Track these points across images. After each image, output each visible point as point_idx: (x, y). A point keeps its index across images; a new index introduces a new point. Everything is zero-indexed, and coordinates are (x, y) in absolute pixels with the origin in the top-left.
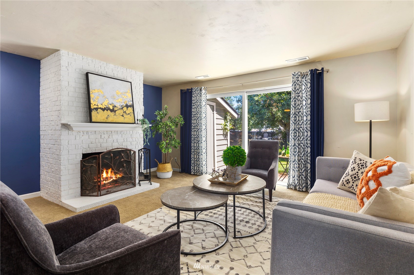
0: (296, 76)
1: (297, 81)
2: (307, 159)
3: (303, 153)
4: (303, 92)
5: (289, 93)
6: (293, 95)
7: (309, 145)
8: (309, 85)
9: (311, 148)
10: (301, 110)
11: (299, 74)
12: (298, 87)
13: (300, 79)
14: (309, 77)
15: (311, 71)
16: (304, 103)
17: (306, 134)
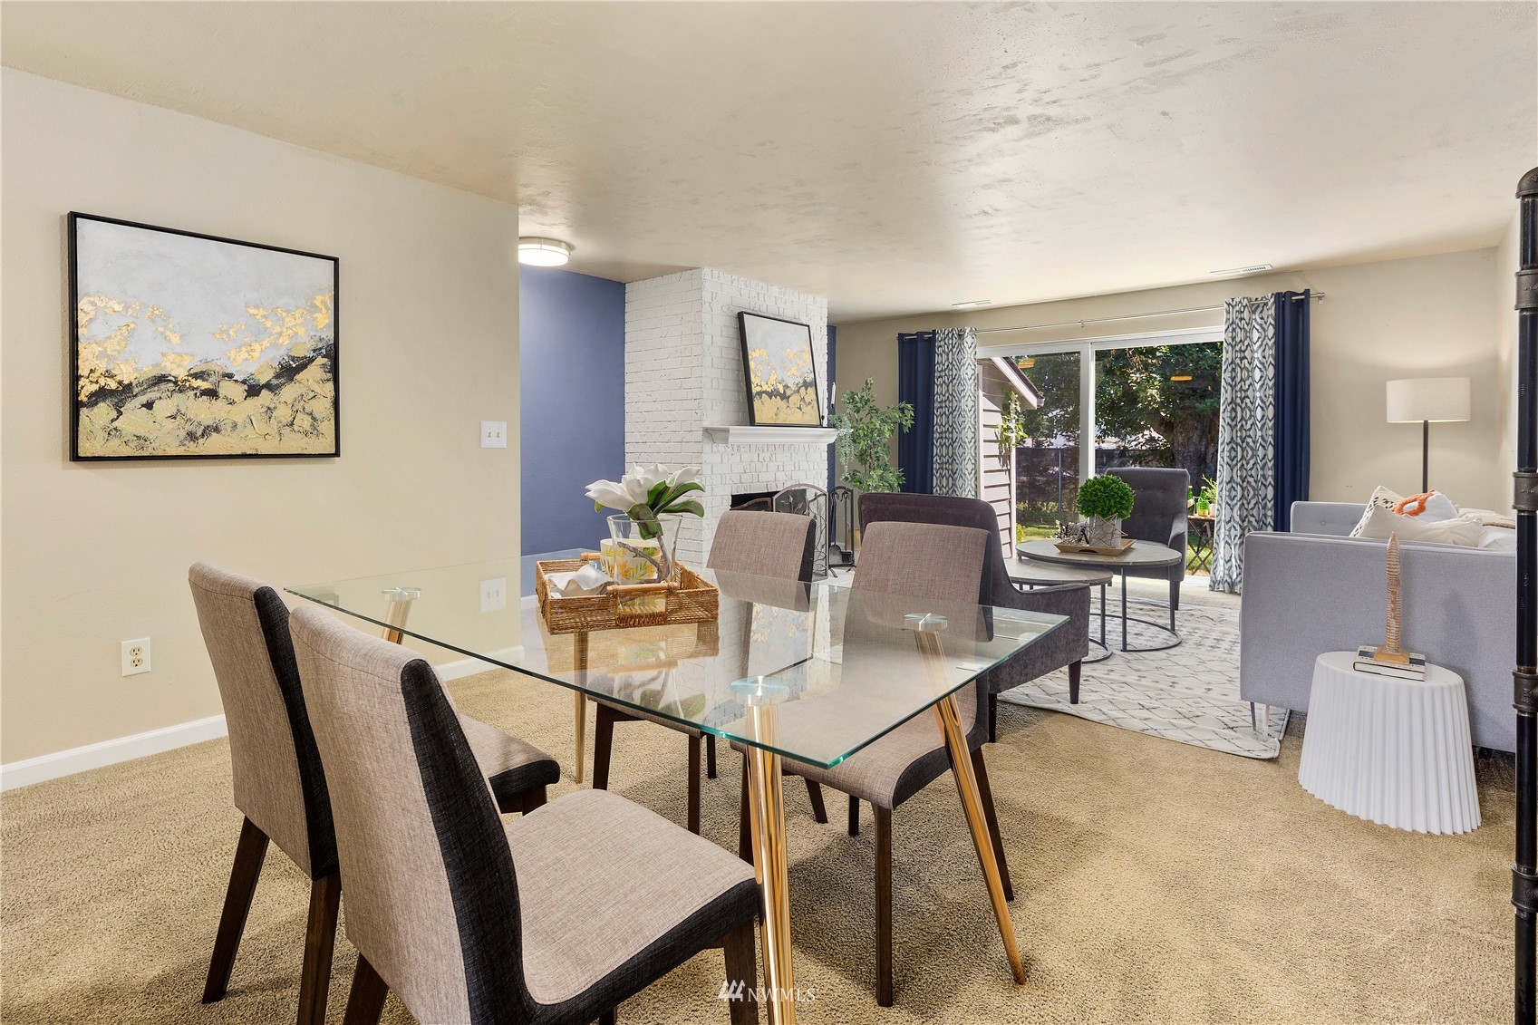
0: (1237, 308)
1: (1237, 321)
2: (1265, 515)
3: (1253, 502)
4: (1255, 347)
5: (1217, 348)
6: (1226, 356)
7: (1270, 479)
8: (1271, 331)
9: (1276, 488)
10: (1249, 393)
11: (1245, 302)
12: (1240, 335)
13: (1246, 315)
14: (1272, 311)
15: (1278, 296)
16: (1257, 374)
17: (1261, 453)
